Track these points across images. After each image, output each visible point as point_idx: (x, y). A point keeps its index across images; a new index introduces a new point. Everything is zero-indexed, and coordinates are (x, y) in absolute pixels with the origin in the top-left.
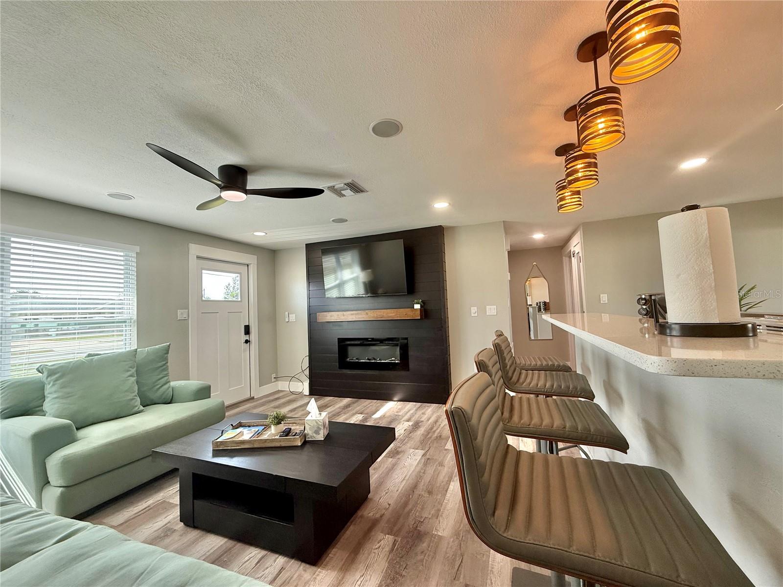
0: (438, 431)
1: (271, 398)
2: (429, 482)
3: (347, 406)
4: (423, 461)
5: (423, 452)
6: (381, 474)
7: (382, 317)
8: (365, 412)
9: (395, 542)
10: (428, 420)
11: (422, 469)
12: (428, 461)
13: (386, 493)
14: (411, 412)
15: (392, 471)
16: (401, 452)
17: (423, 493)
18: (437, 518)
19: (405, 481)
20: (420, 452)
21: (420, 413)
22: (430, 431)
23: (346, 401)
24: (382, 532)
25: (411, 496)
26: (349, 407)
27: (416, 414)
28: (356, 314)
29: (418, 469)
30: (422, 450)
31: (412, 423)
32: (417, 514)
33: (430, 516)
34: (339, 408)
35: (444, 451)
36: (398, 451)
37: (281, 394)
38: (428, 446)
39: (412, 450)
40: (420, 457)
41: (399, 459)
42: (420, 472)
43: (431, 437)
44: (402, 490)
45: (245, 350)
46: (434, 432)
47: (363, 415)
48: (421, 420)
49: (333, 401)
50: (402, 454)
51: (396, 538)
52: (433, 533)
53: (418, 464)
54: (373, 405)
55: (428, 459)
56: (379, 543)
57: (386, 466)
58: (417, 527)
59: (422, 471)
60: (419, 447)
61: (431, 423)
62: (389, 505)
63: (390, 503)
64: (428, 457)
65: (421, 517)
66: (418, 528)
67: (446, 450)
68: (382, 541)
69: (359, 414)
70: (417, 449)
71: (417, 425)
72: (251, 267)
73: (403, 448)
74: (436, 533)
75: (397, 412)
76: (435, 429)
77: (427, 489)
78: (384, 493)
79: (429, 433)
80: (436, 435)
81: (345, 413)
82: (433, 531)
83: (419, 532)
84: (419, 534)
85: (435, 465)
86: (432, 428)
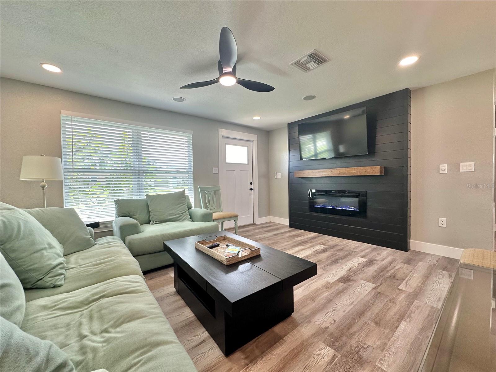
0: (392, 271)
1: (266, 225)
2: (377, 314)
3: (314, 238)
4: (373, 293)
5: (374, 285)
6: (332, 293)
7: (344, 174)
8: (327, 244)
9: (335, 357)
10: (383, 260)
11: (371, 300)
12: (379, 295)
13: (334, 310)
14: (367, 251)
15: (342, 294)
16: (353, 280)
17: (369, 321)
18: (382, 350)
19: (352, 306)
20: (371, 286)
21: (374, 253)
22: (383, 269)
23: (314, 234)
24: (324, 342)
25: (357, 321)
26: (315, 239)
27: (371, 253)
28: (322, 172)
29: (367, 298)
30: (374, 283)
31: (366, 260)
32: (361, 339)
33: (375, 346)
34: (308, 238)
35: (397, 290)
36: (349, 279)
37: (271, 224)
38: (380, 281)
39: (363, 282)
40: (371, 289)
41: (349, 285)
42: (369, 302)
43: (384, 275)
44: (348, 312)
45: (250, 195)
46: (388, 271)
47: (325, 246)
48: (376, 259)
49: (304, 233)
50: (353, 282)
51: (336, 353)
52: (377, 364)
53: (368, 294)
54: (334, 240)
55: (379, 293)
56: (319, 351)
57: (337, 288)
58: (359, 351)
59: (371, 302)
60: (370, 280)
61: (385, 263)
62: (335, 321)
63: (335, 319)
64: (378, 291)
65: (365, 344)
66: (360, 353)
67: (399, 290)
68: (323, 350)
69: (321, 244)
70: (368, 282)
71: (371, 262)
72: (254, 142)
73: (355, 278)
74: (379, 366)
75: (353, 249)
76: (389, 269)
77: (374, 320)
78: (332, 310)
79: (382, 271)
80: (389, 274)
81: (311, 242)
82: (375, 362)
83: (361, 357)
84: (360, 359)
85: (385, 300)
86: (386, 268)
